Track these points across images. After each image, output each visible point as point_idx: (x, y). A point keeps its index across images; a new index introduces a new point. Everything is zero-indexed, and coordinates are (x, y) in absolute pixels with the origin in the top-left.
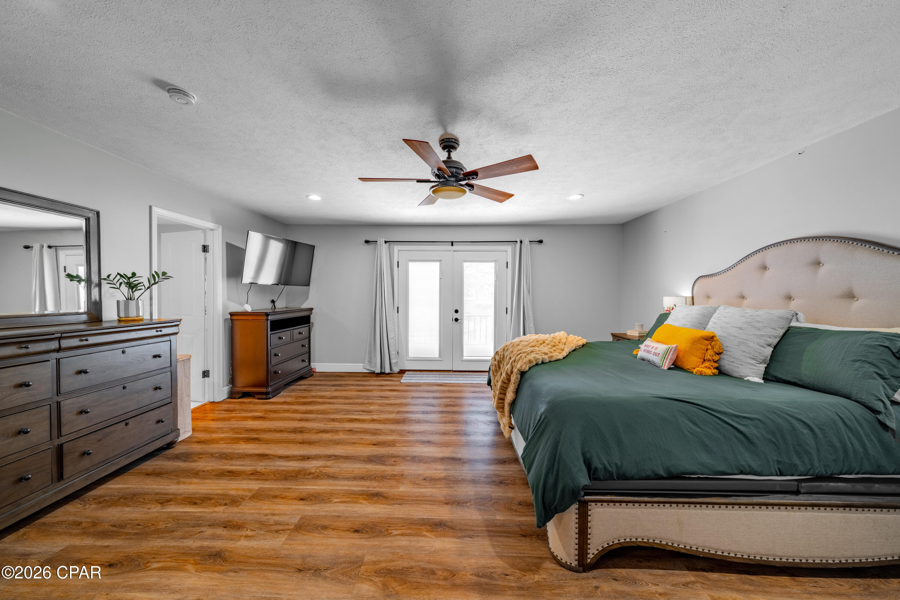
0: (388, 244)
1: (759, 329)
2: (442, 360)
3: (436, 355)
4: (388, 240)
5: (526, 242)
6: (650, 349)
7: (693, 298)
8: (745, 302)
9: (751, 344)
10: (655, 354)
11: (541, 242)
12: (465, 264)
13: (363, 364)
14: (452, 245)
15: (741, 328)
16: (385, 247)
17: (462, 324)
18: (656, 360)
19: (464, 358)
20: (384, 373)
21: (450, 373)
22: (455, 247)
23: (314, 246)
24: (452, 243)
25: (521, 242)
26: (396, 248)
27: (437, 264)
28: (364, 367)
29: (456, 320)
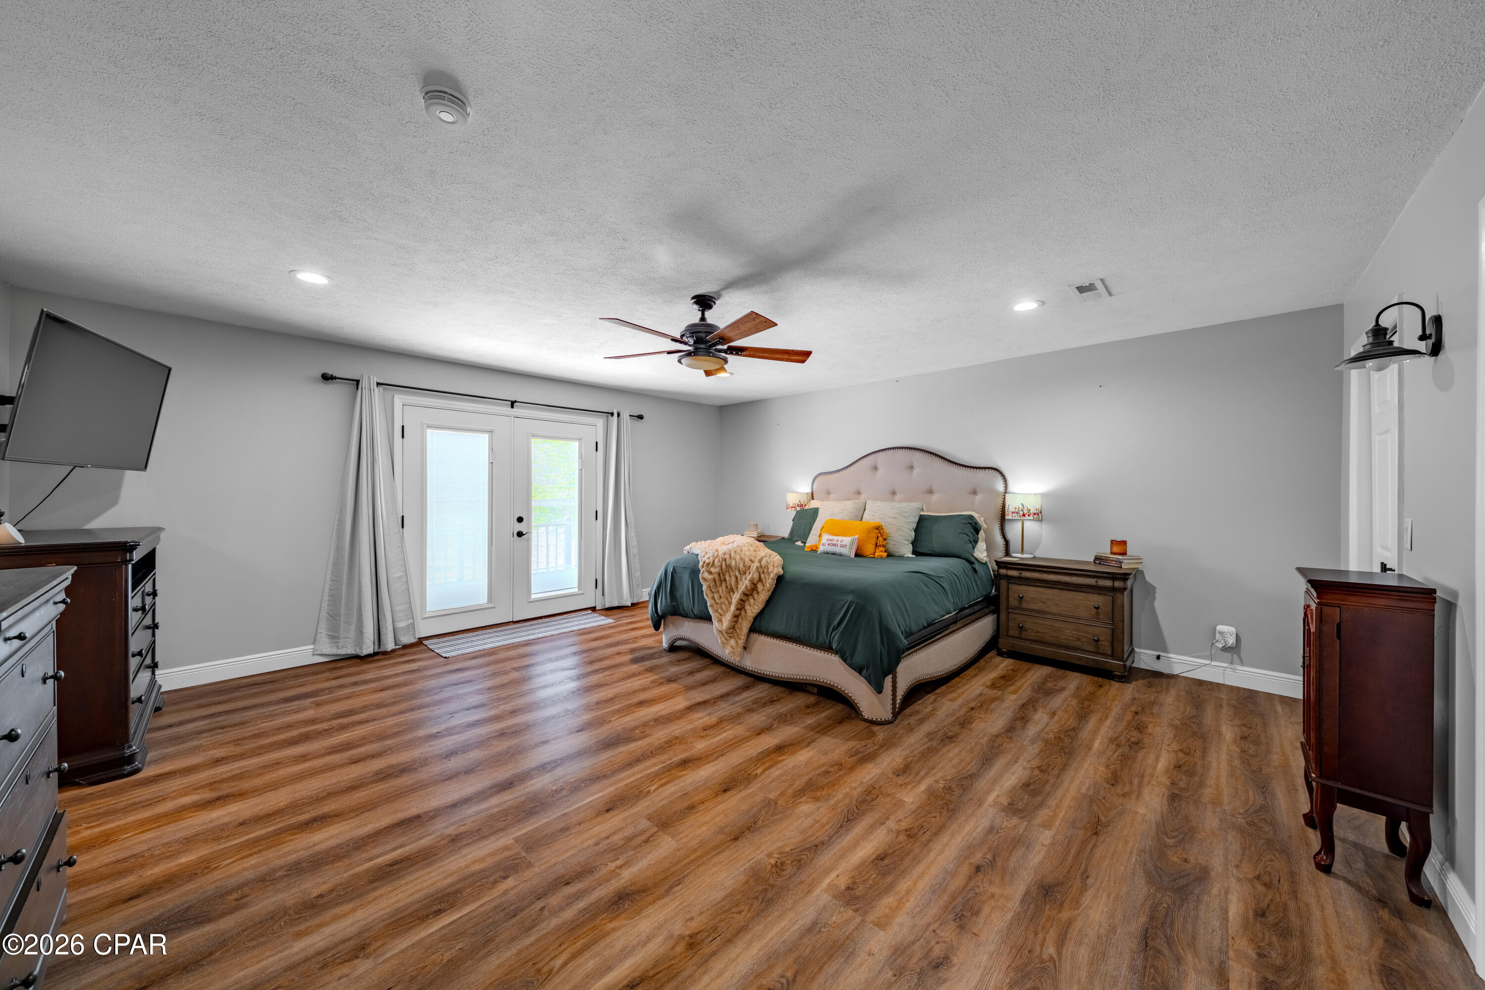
0: (381, 388)
1: (907, 518)
2: (494, 607)
3: (483, 599)
4: (381, 382)
5: (625, 416)
6: (835, 542)
7: (812, 494)
8: (898, 497)
9: (905, 530)
10: (843, 546)
11: (640, 417)
12: (533, 440)
13: (312, 647)
14: (512, 407)
15: (895, 518)
16: (377, 392)
17: (529, 540)
18: (844, 551)
19: (533, 596)
20: (385, 653)
21: (509, 627)
22: (517, 411)
23: (170, 370)
24: (512, 405)
25: (619, 415)
26: (399, 399)
27: (485, 437)
28: (318, 652)
29: (520, 534)
